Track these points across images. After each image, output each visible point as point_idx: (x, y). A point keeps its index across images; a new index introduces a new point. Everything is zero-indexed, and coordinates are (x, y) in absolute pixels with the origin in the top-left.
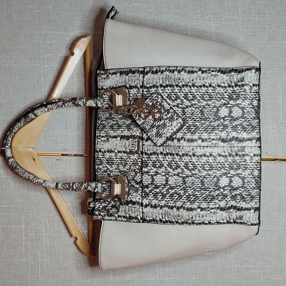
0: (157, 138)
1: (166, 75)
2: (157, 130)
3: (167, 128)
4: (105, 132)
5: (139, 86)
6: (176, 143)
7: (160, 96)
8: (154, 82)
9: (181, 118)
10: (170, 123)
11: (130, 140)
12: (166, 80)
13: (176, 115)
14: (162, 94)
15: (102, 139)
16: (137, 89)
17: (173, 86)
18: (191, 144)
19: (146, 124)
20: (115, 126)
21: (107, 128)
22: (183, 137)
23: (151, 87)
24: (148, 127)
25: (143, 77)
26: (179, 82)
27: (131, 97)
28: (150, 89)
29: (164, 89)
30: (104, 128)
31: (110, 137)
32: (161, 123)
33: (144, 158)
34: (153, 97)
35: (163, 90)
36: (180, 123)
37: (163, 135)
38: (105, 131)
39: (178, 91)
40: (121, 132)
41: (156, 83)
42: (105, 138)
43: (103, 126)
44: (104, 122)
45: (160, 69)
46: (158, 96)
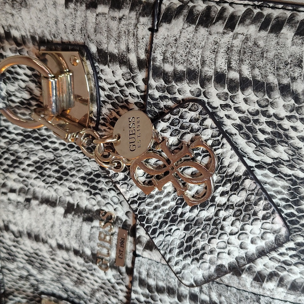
0: (185, 257)
1: (247, 39)
2: (188, 234)
3: (225, 238)
4: (21, 179)
5: (133, 58)
6: (248, 285)
7: (209, 122)
8: (193, 60)
9: (280, 212)
10: (239, 224)
11: (96, 223)
12: (241, 61)
13: (262, 203)
14: (222, 113)
15: (13, 196)
16: (124, 70)
17: (269, 89)
18: (300, 298)
19: (148, 205)
20: (48, 166)
21: (24, 166)
22: (276, 275)
23: (178, 77)
24: (157, 217)
25: (150, 29)
26: (296, 75)
27: (104, 89)
28: (173, 83)
29: (230, 94)
30: (17, 167)
31: (35, 198)
32: (205, 214)
33: (136, 292)
34: (182, 117)
35: (226, 99)
36: (274, 232)
37: (207, 257)
38: (19, 175)
39: (283, 113)
40: (67, 194)
41: (199, 63)
42: (19, 195)
43: (12, 158)
44: (15, 147)
45: (223, 10)
46: (205, 119)
